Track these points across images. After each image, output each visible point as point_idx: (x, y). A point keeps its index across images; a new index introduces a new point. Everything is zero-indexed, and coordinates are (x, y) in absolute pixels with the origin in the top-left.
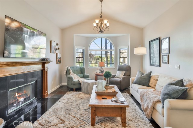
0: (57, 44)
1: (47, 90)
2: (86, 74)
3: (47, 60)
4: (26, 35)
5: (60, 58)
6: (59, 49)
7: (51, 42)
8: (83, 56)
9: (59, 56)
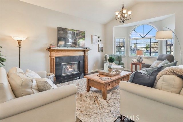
0: (99, 37)
1: (87, 69)
2: (122, 62)
3: (87, 49)
4: (69, 35)
5: (102, 48)
6: (101, 40)
7: (92, 36)
8: (124, 46)
9: (101, 46)
